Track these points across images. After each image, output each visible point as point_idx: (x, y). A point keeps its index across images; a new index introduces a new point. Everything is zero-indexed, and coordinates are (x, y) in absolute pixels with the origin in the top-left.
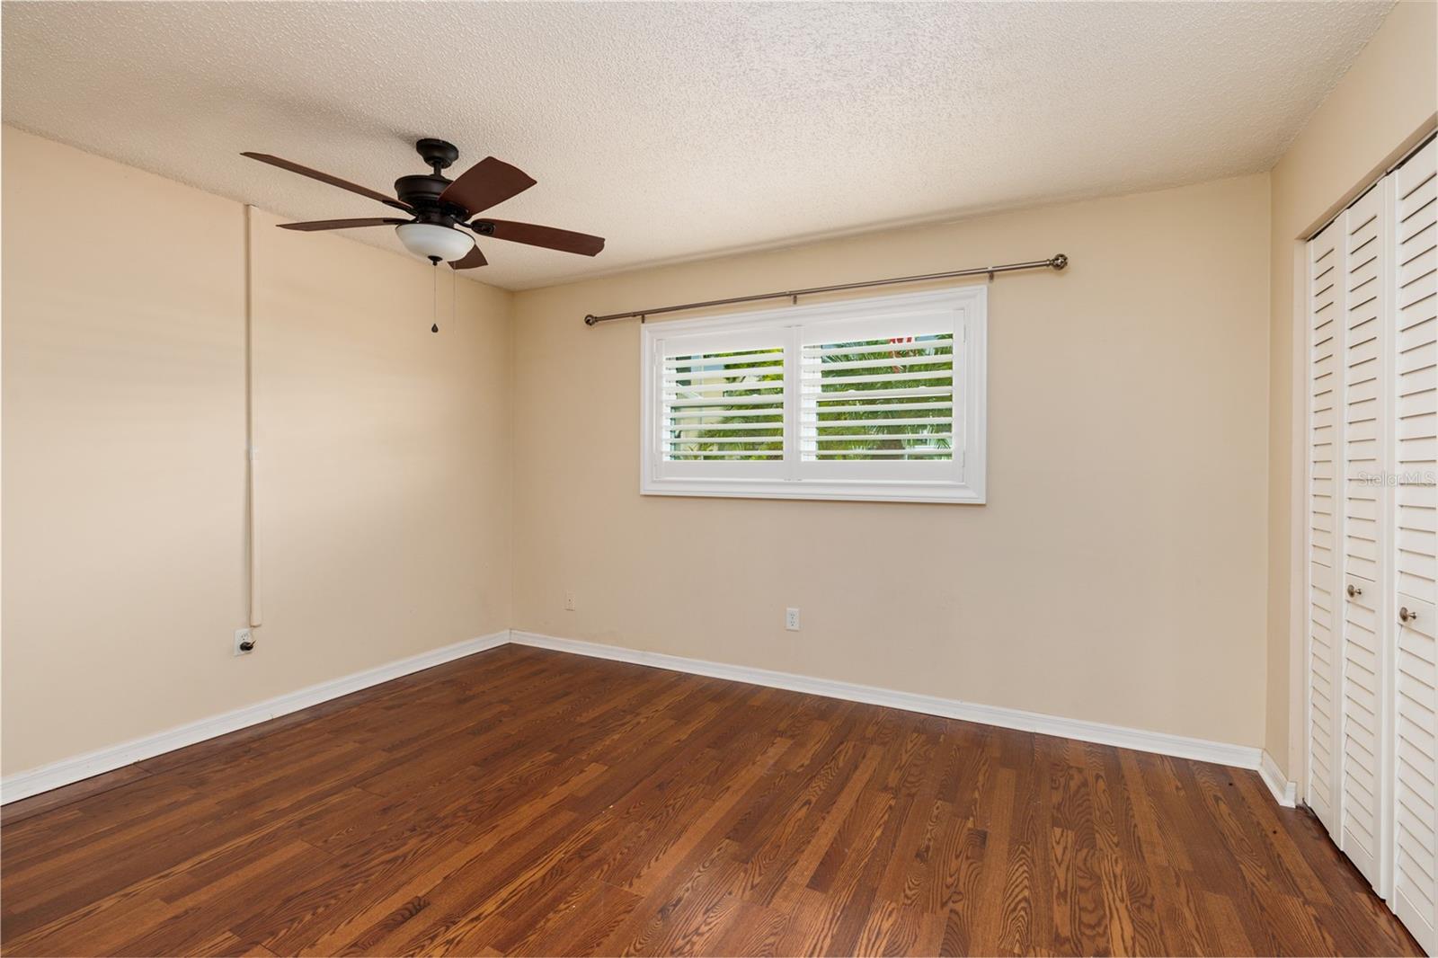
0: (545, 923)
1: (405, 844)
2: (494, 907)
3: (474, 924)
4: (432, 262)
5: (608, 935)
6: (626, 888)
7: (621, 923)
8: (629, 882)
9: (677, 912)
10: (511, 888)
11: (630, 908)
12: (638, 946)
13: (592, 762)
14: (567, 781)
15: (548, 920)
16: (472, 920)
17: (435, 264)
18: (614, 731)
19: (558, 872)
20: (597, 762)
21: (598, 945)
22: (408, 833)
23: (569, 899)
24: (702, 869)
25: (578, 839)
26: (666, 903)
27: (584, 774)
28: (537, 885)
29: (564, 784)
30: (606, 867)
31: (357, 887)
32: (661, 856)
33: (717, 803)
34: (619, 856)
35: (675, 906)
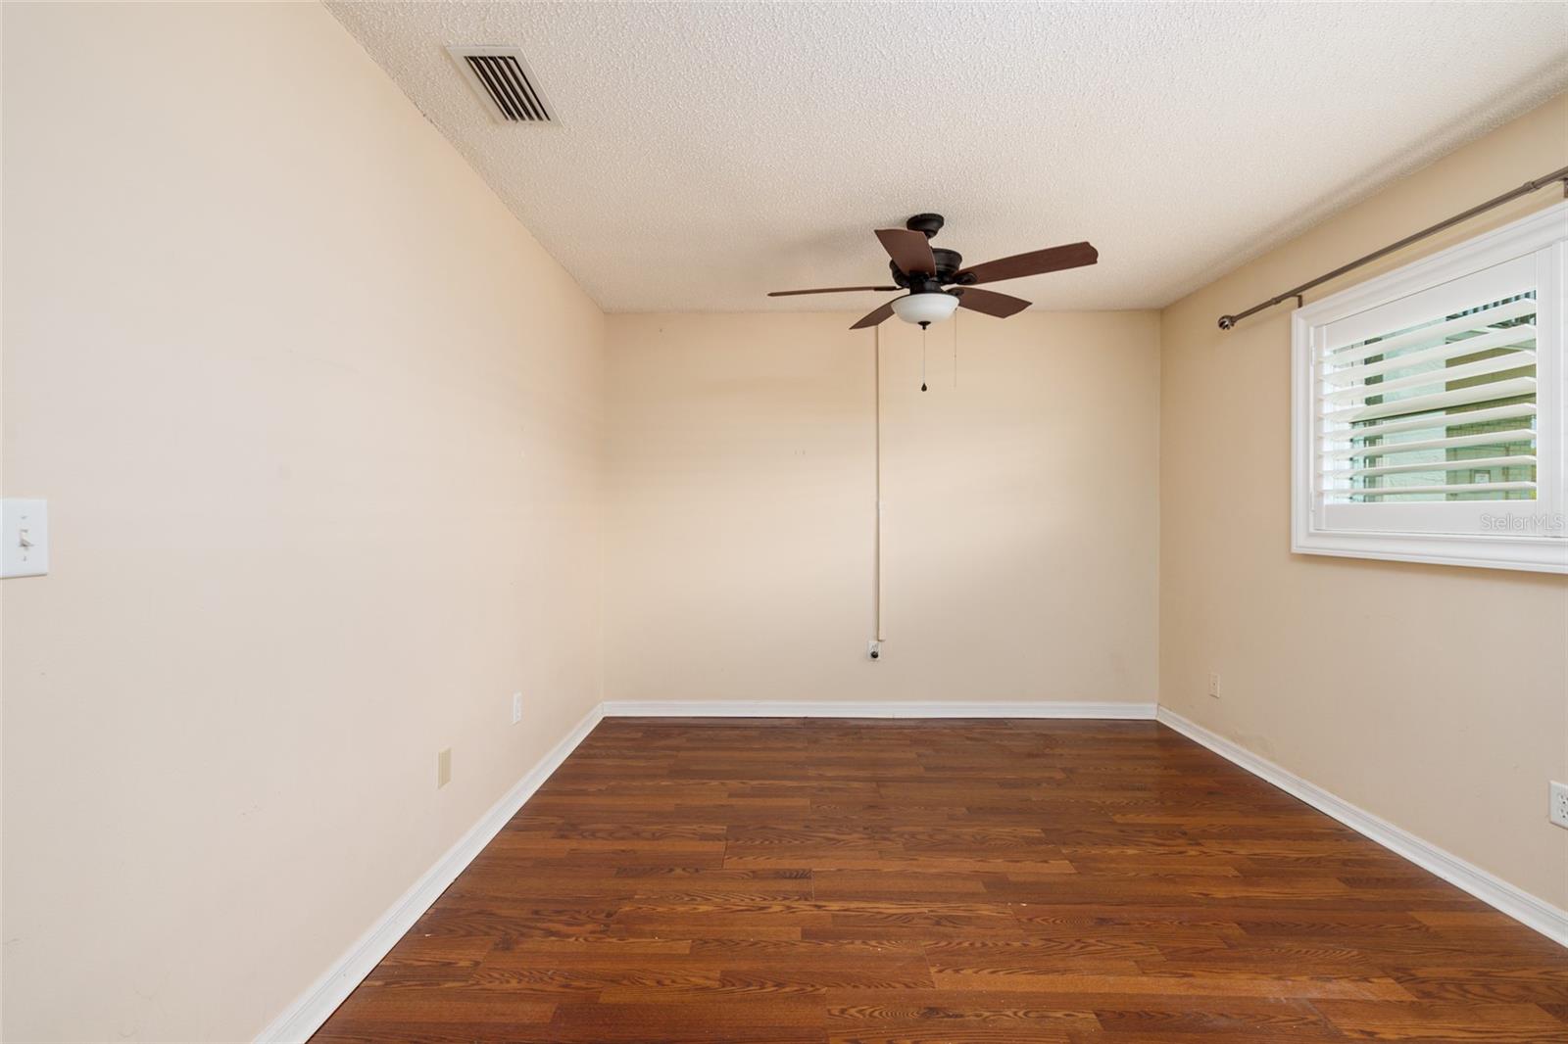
0: (849, 943)
1: (849, 834)
2: (838, 908)
3: (812, 909)
4: (921, 327)
5: (870, 987)
6: (933, 970)
7: (891, 989)
8: (943, 968)
9: (941, 1022)
10: (863, 905)
11: (912, 985)
12: (876, 1014)
13: (1067, 859)
14: (1018, 861)
15: (852, 943)
16: (816, 906)
17: (924, 328)
18: (1137, 845)
19: (906, 918)
20: (1071, 861)
21: (854, 987)
22: (861, 829)
23: (885, 942)
24: (1021, 1014)
25: (957, 909)
26: (945, 1008)
27: (1046, 865)
28: (879, 916)
29: (1012, 861)
30: (943, 943)
31: (796, 842)
32: (1001, 973)
33: (1145, 979)
34: (966, 944)
35: (949, 1016)
